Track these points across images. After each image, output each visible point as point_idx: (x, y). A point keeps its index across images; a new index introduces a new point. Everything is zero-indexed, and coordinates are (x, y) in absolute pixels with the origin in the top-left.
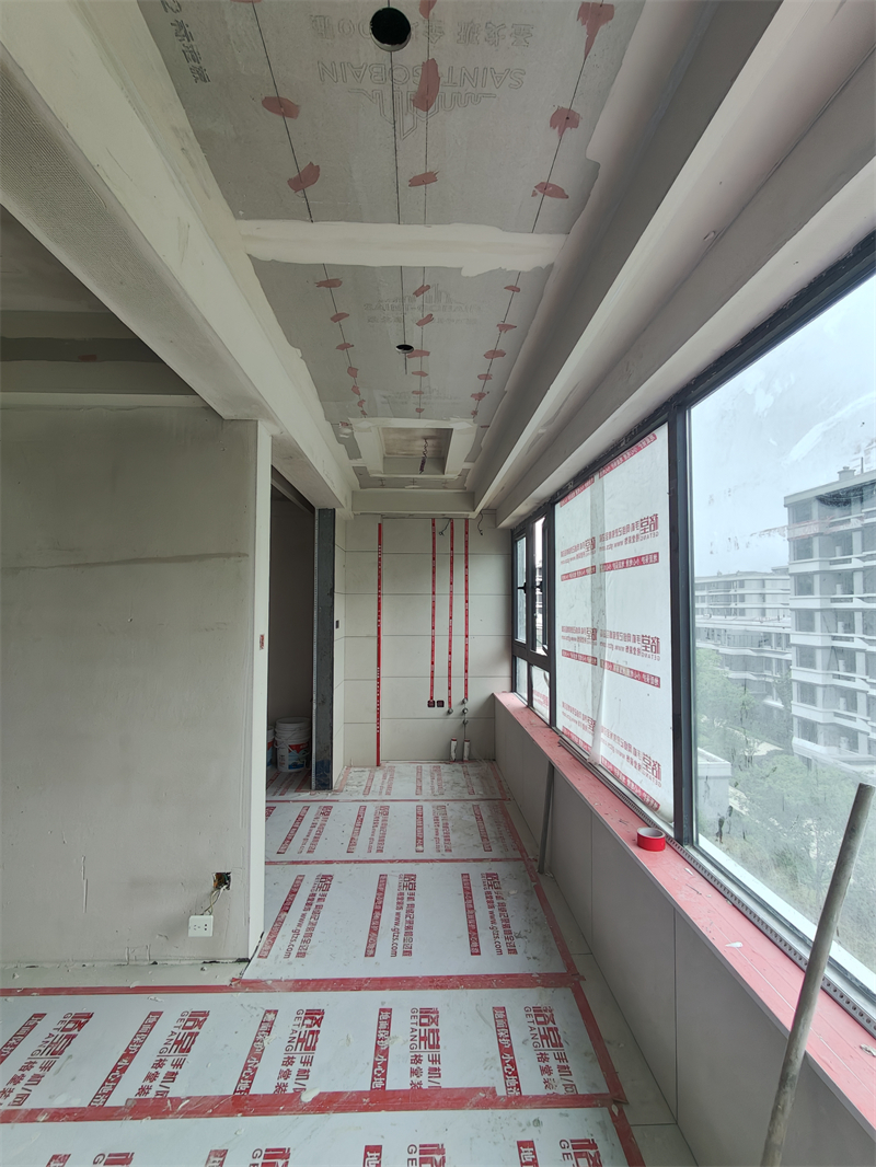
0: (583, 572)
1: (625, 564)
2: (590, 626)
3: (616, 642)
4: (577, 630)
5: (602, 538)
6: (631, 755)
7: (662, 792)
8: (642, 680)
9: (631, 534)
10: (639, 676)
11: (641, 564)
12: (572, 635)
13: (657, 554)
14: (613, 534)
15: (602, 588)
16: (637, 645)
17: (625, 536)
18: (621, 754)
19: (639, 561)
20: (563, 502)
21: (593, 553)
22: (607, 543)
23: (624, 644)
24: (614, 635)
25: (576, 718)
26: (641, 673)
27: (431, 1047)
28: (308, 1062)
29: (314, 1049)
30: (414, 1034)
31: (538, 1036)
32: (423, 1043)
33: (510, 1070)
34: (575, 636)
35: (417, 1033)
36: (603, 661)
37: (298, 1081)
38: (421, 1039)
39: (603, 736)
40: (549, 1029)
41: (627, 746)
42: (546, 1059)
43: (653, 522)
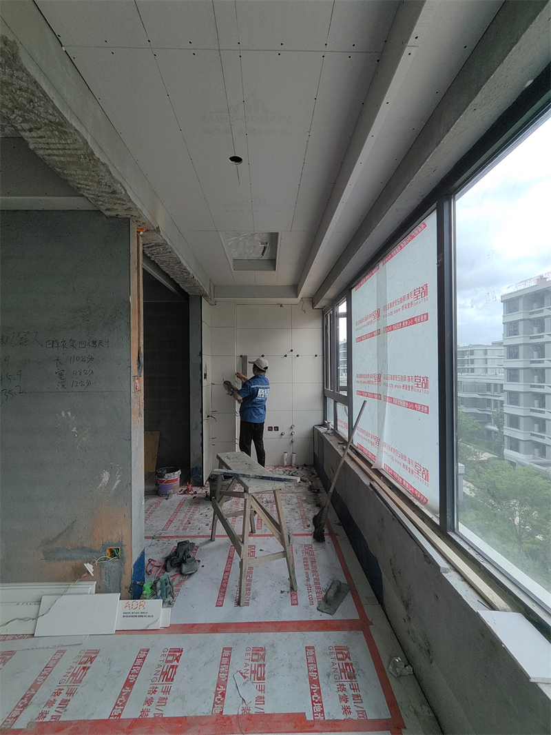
0: (372, 334)
1: (402, 325)
2: (376, 373)
3: (395, 383)
4: (367, 376)
5: (385, 309)
6: (406, 463)
7: (430, 491)
8: (415, 409)
9: (406, 302)
10: (413, 406)
11: (414, 323)
12: (363, 380)
13: (427, 314)
14: (392, 305)
15: (385, 345)
16: (411, 384)
17: (402, 305)
18: (398, 462)
19: (412, 321)
20: (357, 287)
21: (378, 320)
22: (388, 311)
23: (401, 383)
24: (393, 377)
25: (366, 437)
26: (414, 404)
27: (259, 679)
28: (167, 691)
29: (172, 680)
30: (247, 668)
31: (338, 670)
32: (253, 675)
33: (316, 698)
34: (366, 380)
35: (249, 667)
36: (385, 397)
37: (157, 707)
38: (252, 672)
39: (384, 449)
40: (347, 664)
41: (404, 457)
42: (344, 689)
43: (424, 290)
